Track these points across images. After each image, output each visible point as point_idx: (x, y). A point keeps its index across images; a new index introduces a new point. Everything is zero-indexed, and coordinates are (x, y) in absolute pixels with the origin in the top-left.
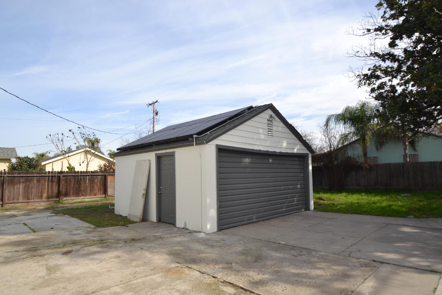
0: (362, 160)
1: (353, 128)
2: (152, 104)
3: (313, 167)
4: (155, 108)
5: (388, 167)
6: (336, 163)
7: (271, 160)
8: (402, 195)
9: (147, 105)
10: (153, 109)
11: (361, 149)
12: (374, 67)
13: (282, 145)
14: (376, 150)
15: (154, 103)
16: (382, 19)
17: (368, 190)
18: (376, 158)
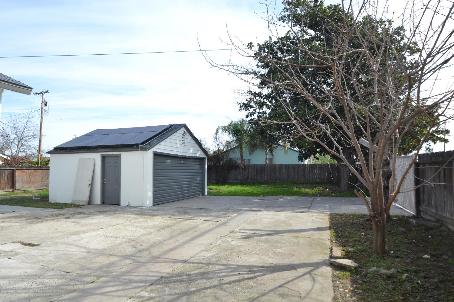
0: (239, 161)
1: (234, 138)
2: (40, 93)
3: (208, 166)
4: (43, 98)
5: (255, 166)
6: (222, 163)
7: (182, 161)
8: (262, 186)
9: (34, 93)
10: (41, 98)
11: (239, 153)
12: (249, 99)
13: (190, 151)
14: (249, 154)
15: (43, 93)
16: (256, 67)
17: (242, 183)
18: (249, 160)
